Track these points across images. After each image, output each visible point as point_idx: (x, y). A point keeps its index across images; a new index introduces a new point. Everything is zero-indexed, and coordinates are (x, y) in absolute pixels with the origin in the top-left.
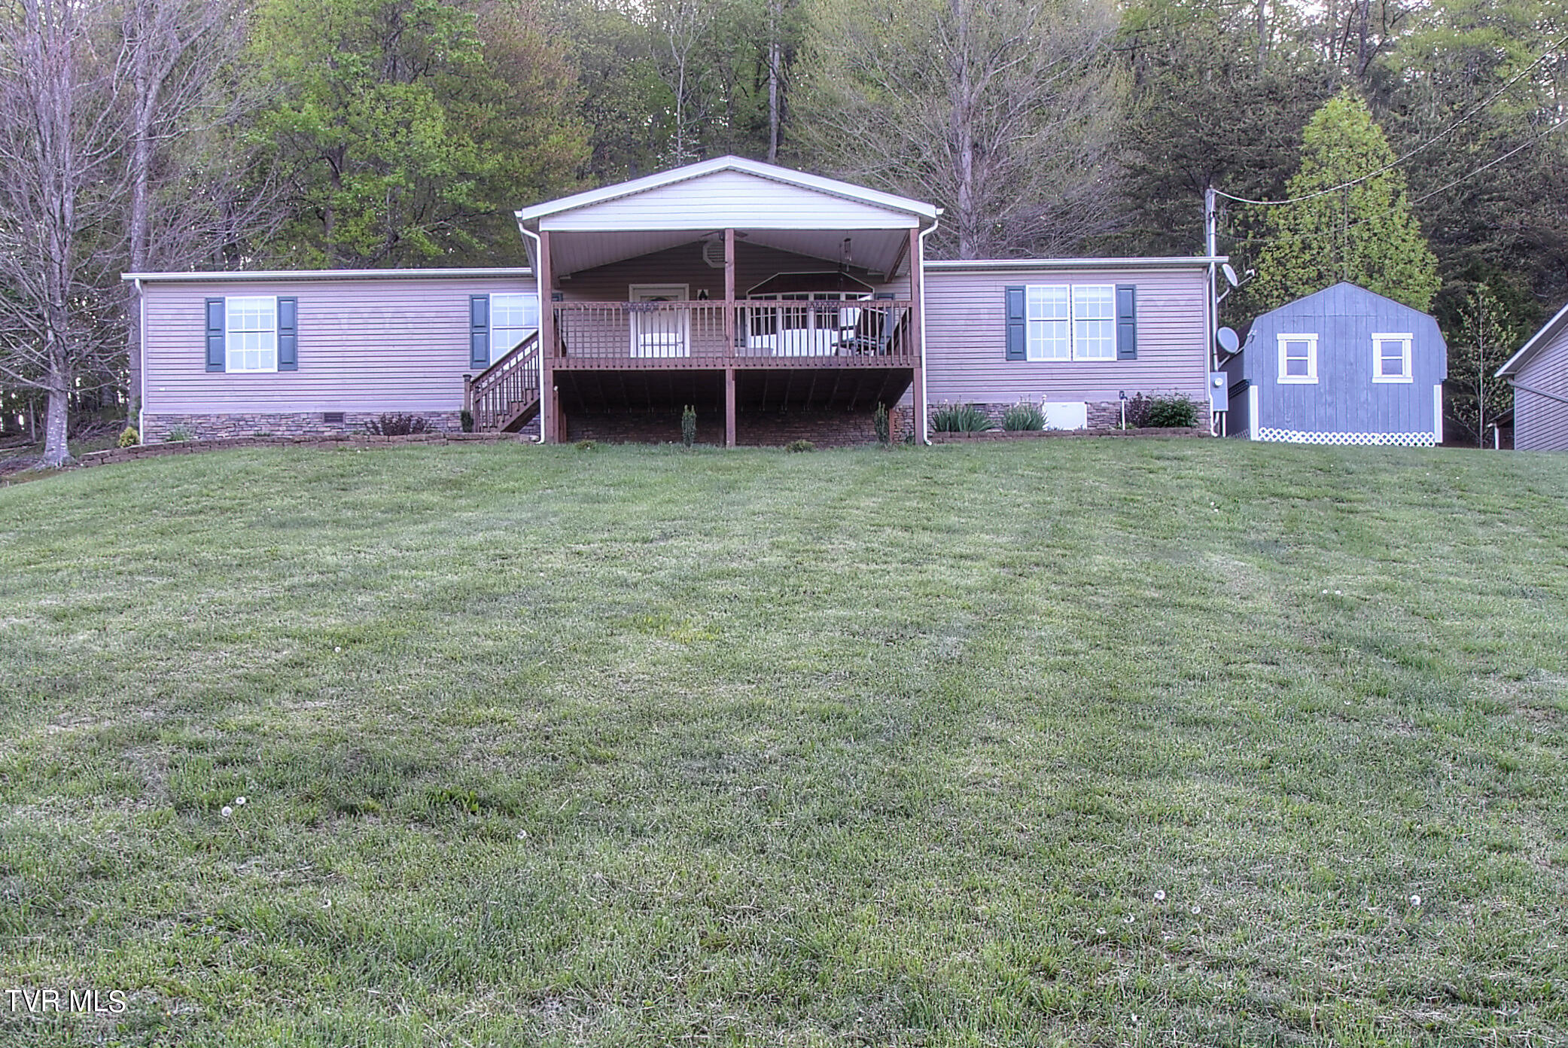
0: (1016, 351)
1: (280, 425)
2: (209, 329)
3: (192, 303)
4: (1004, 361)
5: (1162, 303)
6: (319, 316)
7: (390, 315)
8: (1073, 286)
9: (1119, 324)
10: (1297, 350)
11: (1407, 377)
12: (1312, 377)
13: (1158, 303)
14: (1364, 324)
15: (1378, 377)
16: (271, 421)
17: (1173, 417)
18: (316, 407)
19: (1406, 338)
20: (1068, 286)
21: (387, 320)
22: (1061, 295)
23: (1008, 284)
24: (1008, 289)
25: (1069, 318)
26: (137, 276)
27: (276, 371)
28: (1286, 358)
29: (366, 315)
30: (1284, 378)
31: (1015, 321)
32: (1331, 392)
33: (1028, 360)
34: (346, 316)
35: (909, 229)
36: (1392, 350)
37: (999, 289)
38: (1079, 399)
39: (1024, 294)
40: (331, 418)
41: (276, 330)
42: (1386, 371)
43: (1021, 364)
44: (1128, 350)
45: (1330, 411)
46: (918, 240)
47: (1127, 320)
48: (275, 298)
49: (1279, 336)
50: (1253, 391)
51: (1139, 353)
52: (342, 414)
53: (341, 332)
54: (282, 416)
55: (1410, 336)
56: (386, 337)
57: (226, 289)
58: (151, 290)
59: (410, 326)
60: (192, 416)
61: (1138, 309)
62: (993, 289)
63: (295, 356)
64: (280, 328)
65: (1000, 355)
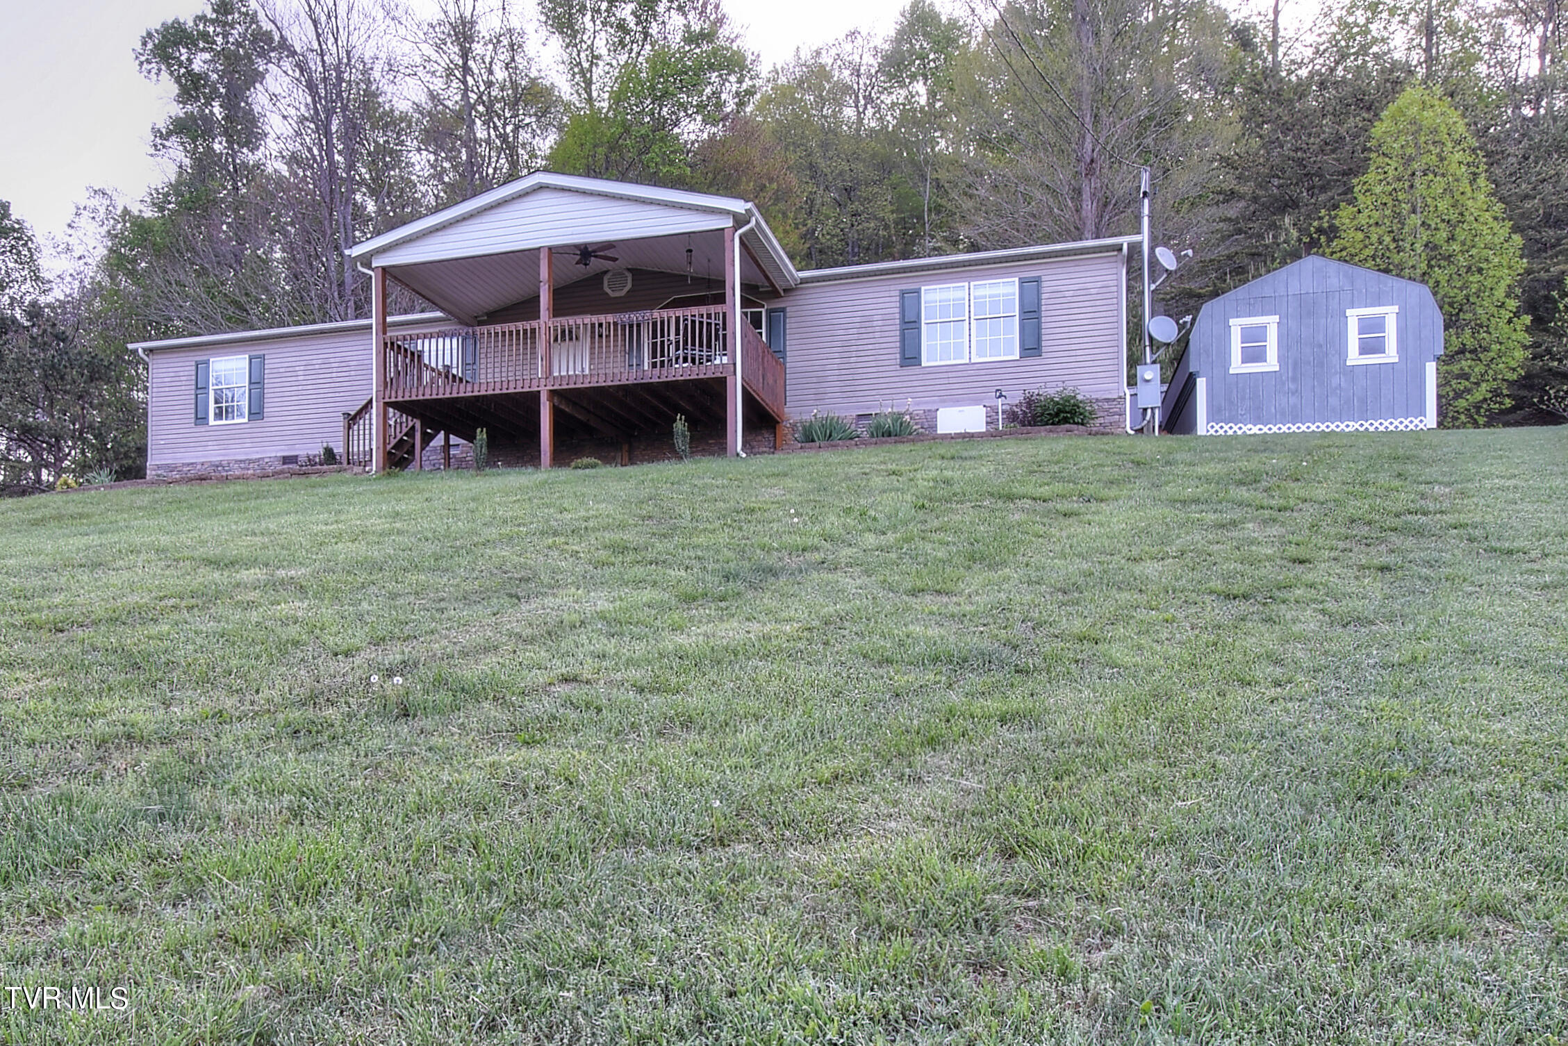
0: (910, 357)
1: (248, 469)
2: (197, 388)
3: (183, 367)
4: (898, 367)
5: (1071, 293)
6: (281, 370)
7: (336, 365)
8: (972, 283)
9: (1021, 320)
10: (1254, 336)
11: (1391, 354)
12: (1272, 363)
13: (1067, 294)
14: (1337, 300)
15: (1354, 357)
16: (242, 465)
17: (1057, 415)
18: (277, 451)
19: (1390, 313)
20: (967, 284)
21: (335, 370)
22: (959, 294)
23: (904, 287)
24: (903, 294)
25: (967, 317)
26: (139, 346)
27: (246, 420)
28: (1240, 345)
29: (317, 367)
30: (1237, 366)
31: (910, 326)
32: (1294, 379)
33: (923, 365)
34: (302, 368)
35: (723, 229)
36: (1372, 326)
37: (893, 293)
38: (975, 402)
39: (919, 297)
40: (286, 460)
41: (247, 384)
42: (1365, 349)
43: (915, 370)
44: (1032, 347)
45: (1293, 400)
46: (733, 240)
47: (1031, 315)
48: (247, 356)
49: (1232, 322)
50: (1201, 384)
51: (1044, 349)
52: (297, 456)
53: (297, 383)
54: (251, 461)
55: (1396, 309)
56: (332, 385)
57: (208, 352)
58: (155, 357)
59: (353, 373)
60: (183, 464)
61: (1043, 302)
62: (887, 294)
63: (262, 407)
64: (250, 383)
65: (893, 362)
